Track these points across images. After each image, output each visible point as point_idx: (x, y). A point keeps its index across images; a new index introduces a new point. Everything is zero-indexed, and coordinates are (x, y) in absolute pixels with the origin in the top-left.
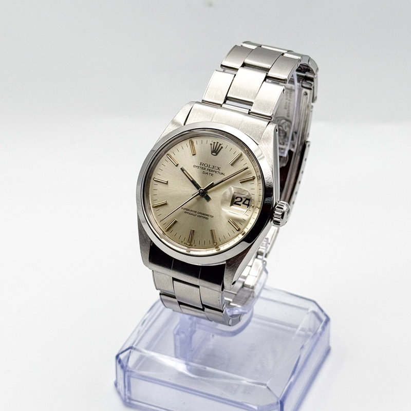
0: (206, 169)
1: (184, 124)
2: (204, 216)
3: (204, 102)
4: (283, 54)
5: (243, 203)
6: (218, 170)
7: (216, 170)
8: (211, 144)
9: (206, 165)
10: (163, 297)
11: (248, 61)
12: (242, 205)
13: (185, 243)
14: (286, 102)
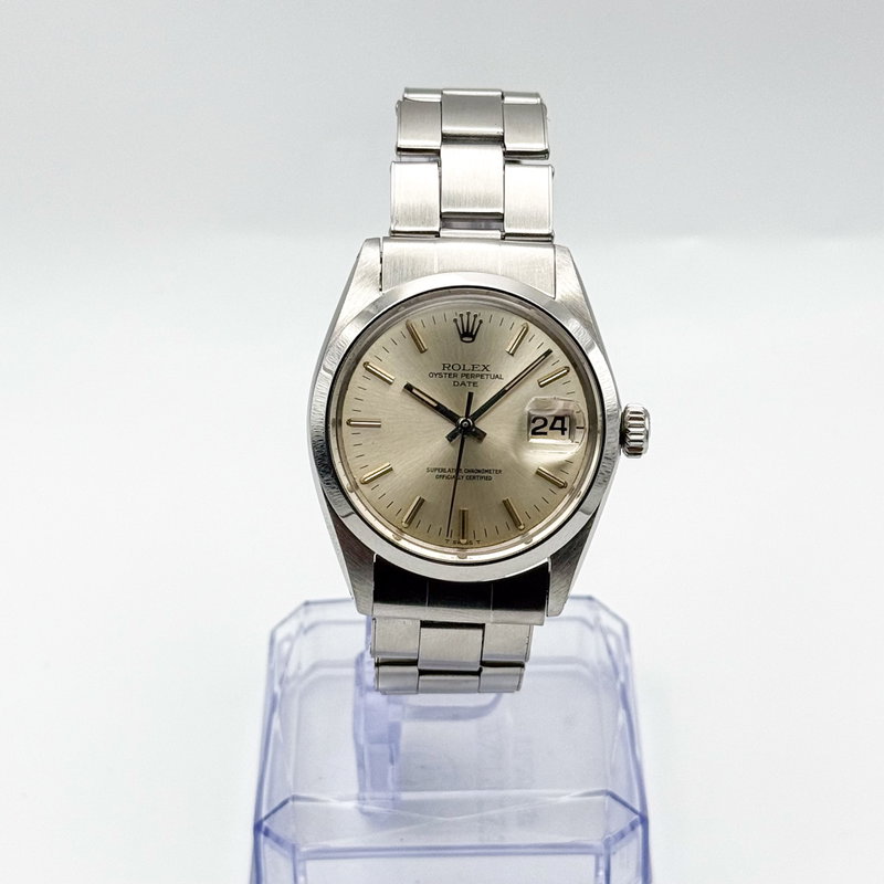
0: (459, 376)
2: (481, 474)
3: (397, 235)
5: (552, 428)
6: (485, 372)
7: (480, 373)
8: (455, 320)
9: (456, 367)
10: (383, 669)
11: (449, 129)
12: (549, 432)
13: (454, 542)
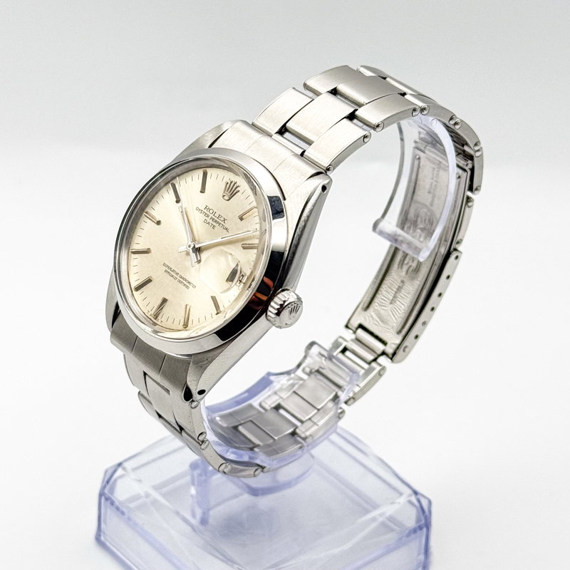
0: (210, 217)
1: (210, 146)
2: (186, 283)
3: (254, 126)
4: (404, 94)
6: (222, 223)
7: (220, 222)
8: (227, 183)
9: (211, 211)
11: (342, 88)
13: (151, 315)
14: (432, 184)
